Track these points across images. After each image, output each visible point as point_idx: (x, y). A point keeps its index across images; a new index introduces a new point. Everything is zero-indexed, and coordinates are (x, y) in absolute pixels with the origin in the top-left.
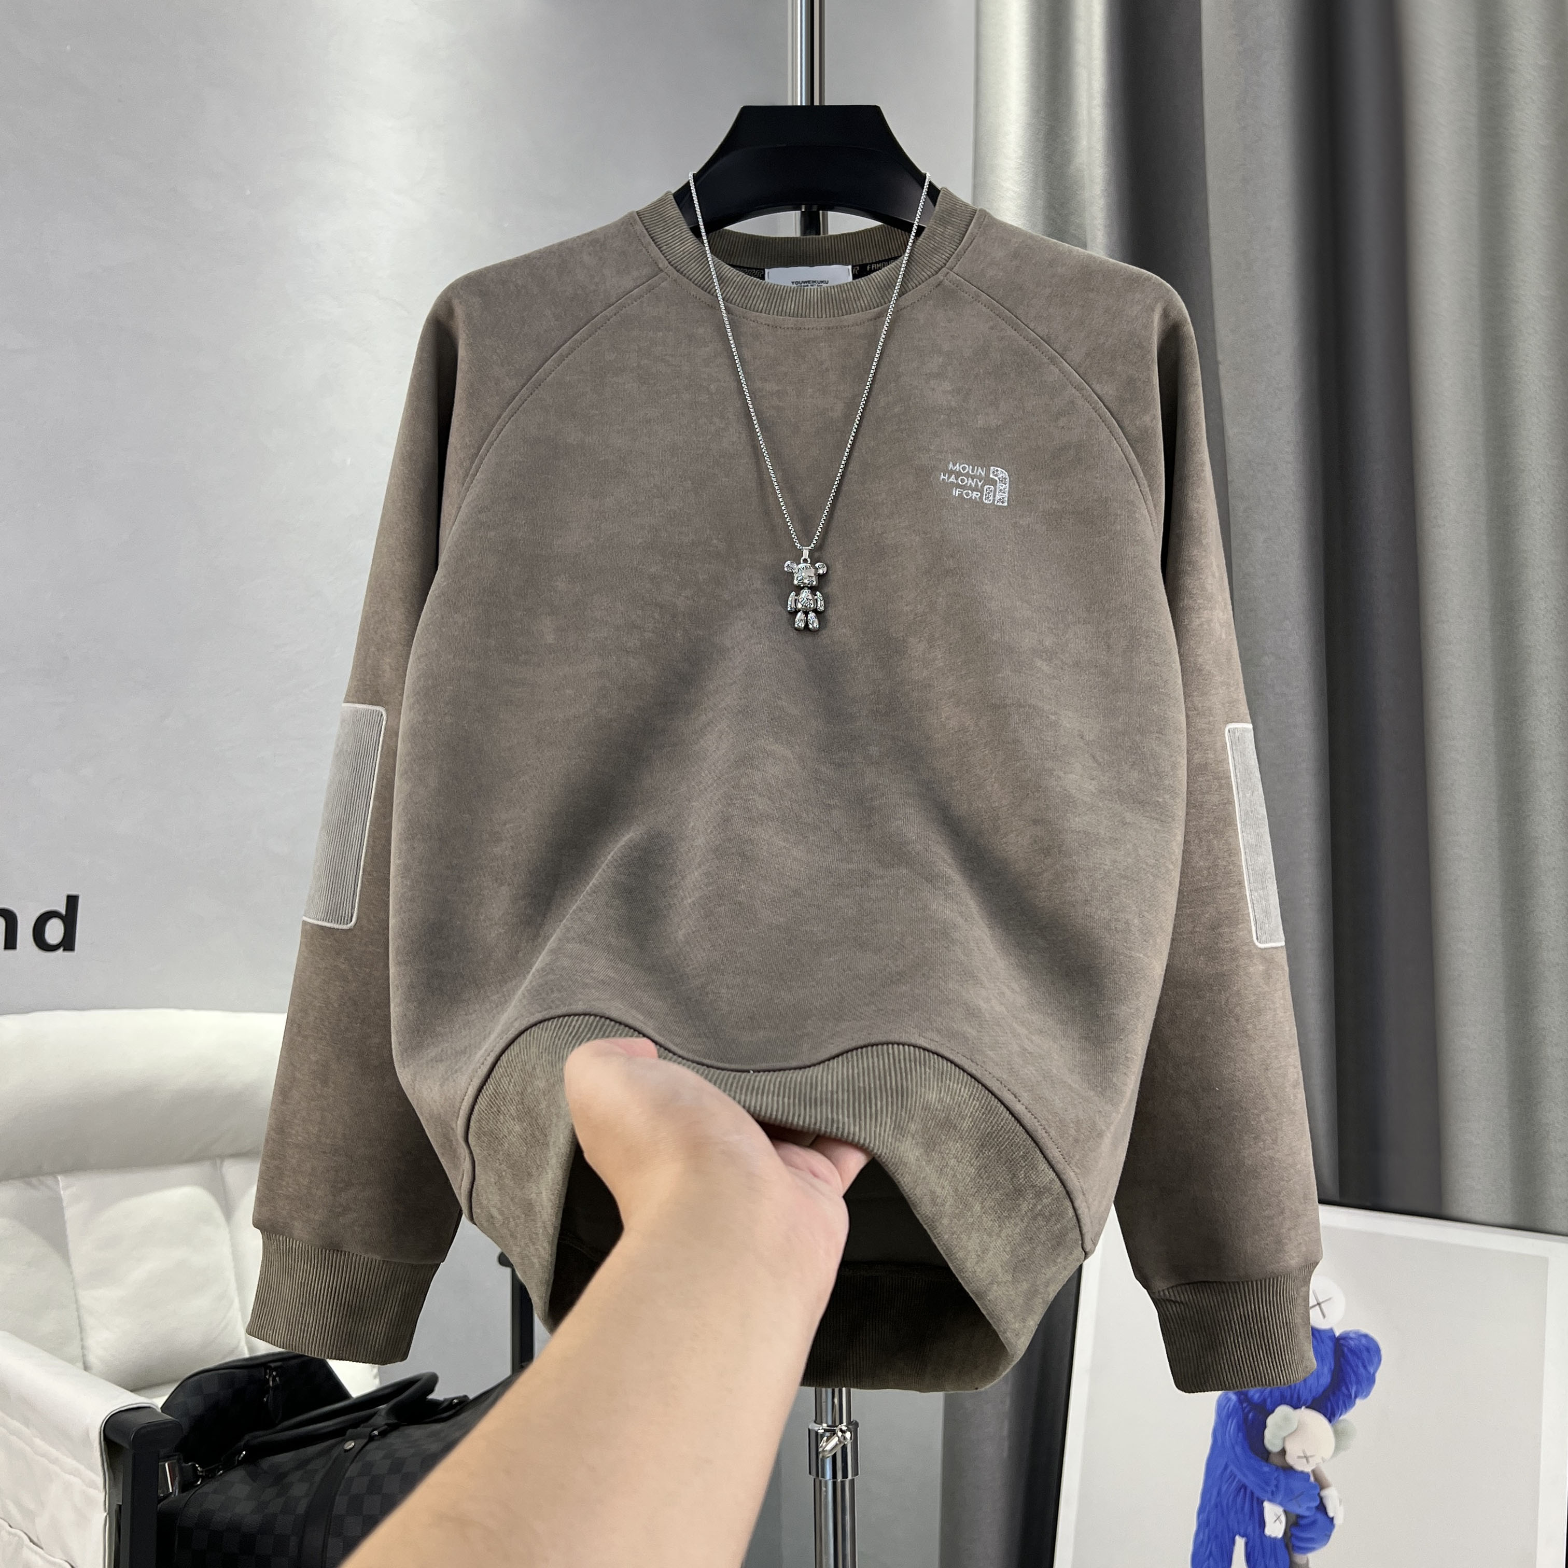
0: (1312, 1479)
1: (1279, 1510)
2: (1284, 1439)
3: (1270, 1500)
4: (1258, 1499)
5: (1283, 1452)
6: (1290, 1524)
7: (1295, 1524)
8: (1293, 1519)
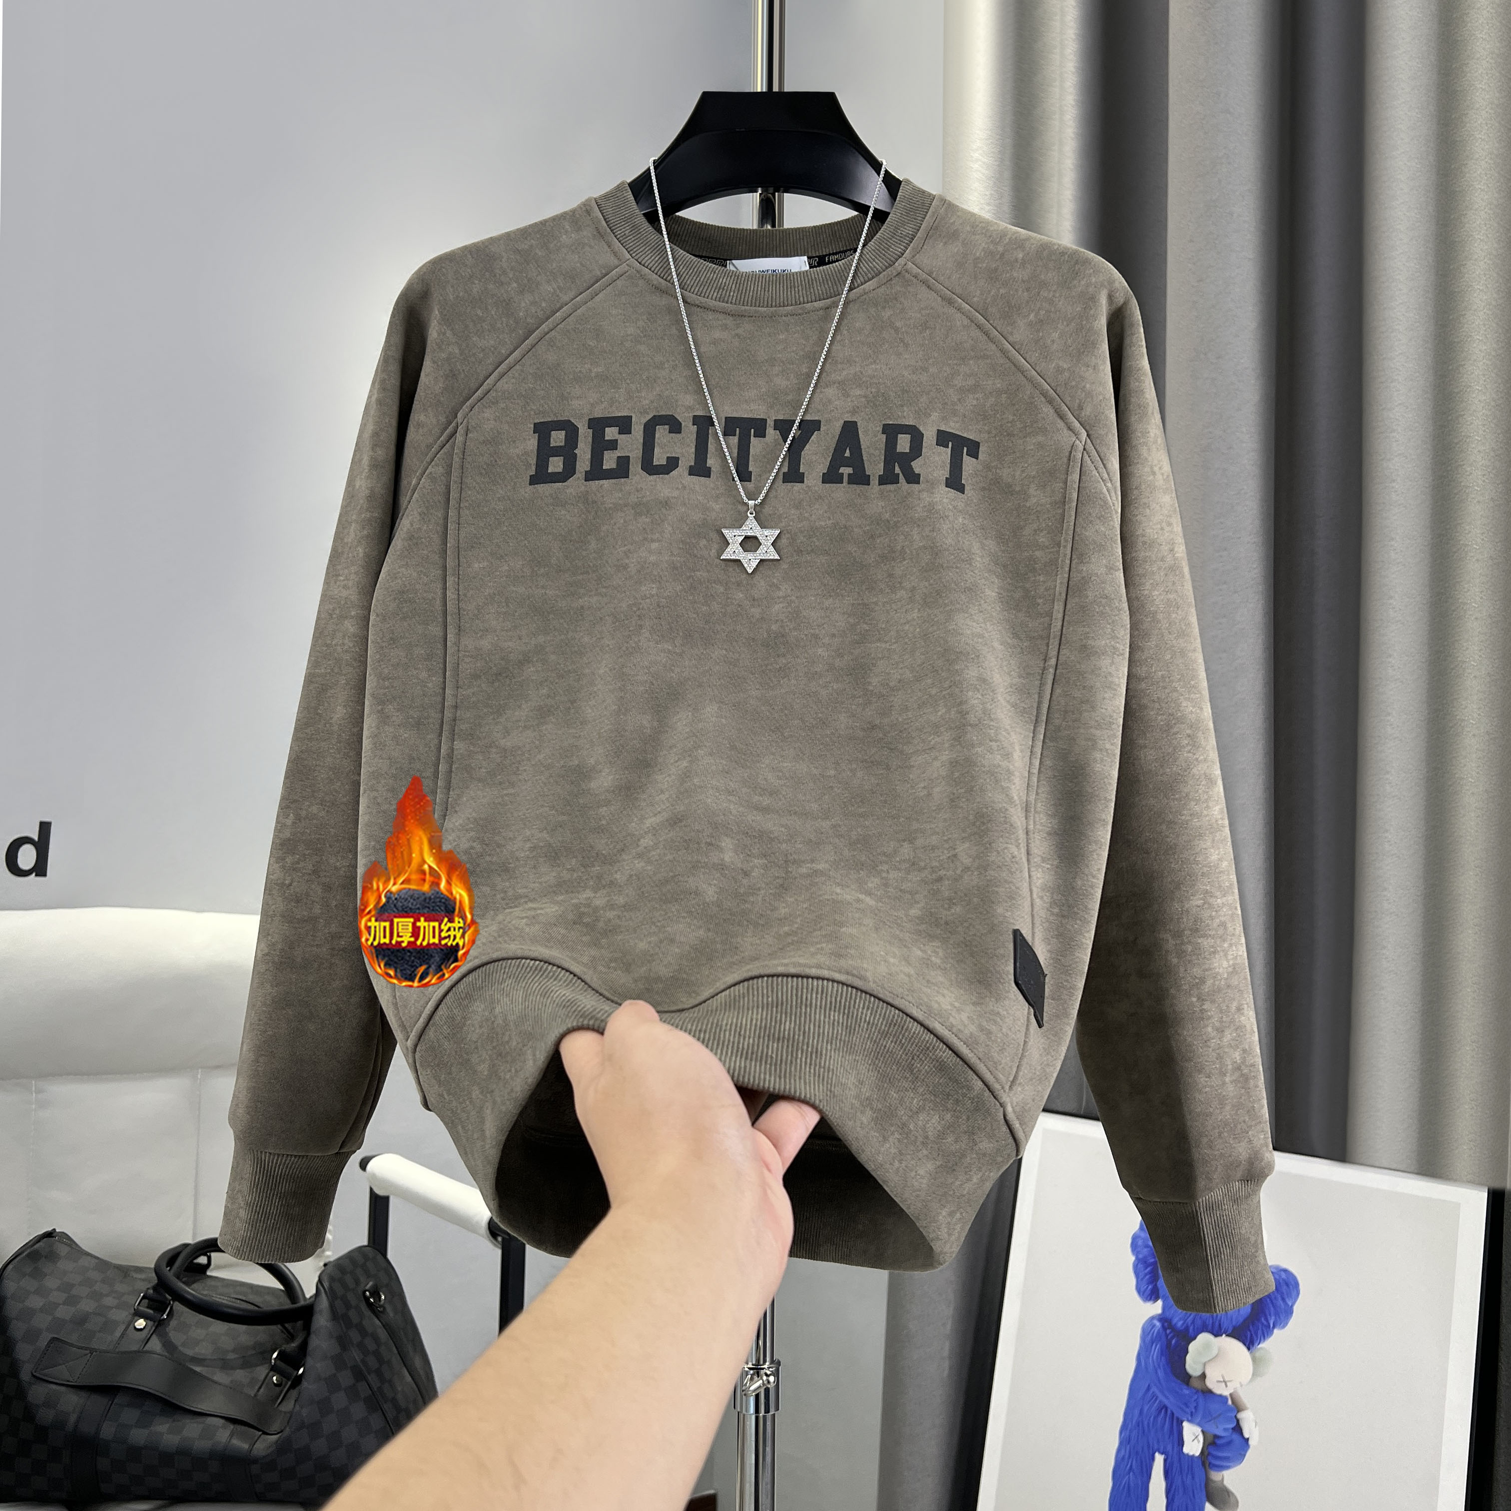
0: (1230, 1402)
1: (1197, 1430)
2: (1205, 1365)
3: (1189, 1421)
4: (1178, 1419)
5: (1203, 1376)
6: (1207, 1443)
7: (1212, 1444)
8: (1210, 1439)
